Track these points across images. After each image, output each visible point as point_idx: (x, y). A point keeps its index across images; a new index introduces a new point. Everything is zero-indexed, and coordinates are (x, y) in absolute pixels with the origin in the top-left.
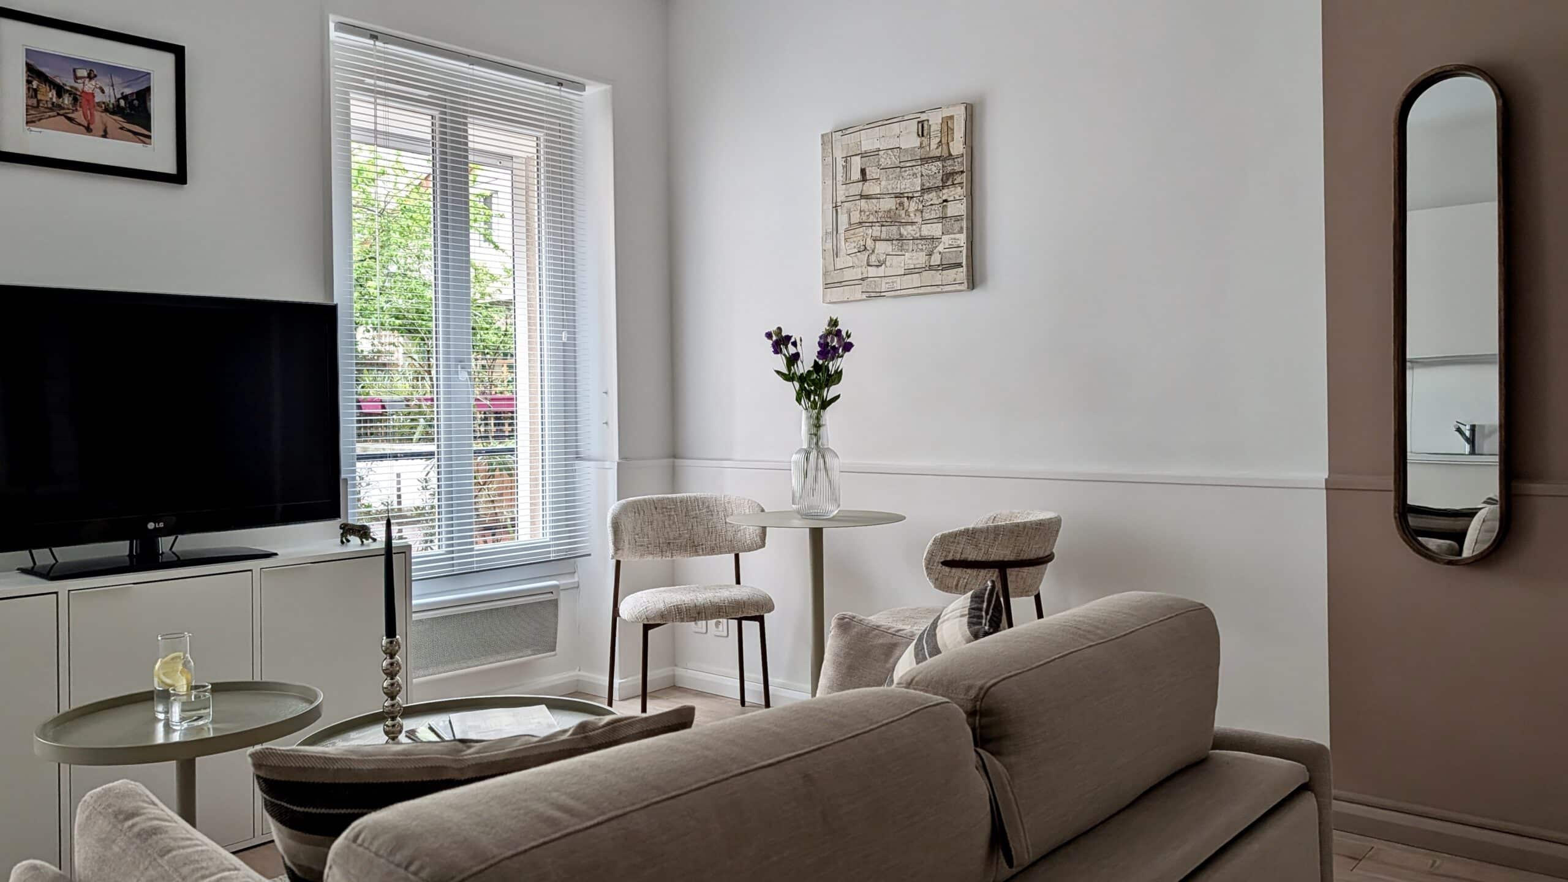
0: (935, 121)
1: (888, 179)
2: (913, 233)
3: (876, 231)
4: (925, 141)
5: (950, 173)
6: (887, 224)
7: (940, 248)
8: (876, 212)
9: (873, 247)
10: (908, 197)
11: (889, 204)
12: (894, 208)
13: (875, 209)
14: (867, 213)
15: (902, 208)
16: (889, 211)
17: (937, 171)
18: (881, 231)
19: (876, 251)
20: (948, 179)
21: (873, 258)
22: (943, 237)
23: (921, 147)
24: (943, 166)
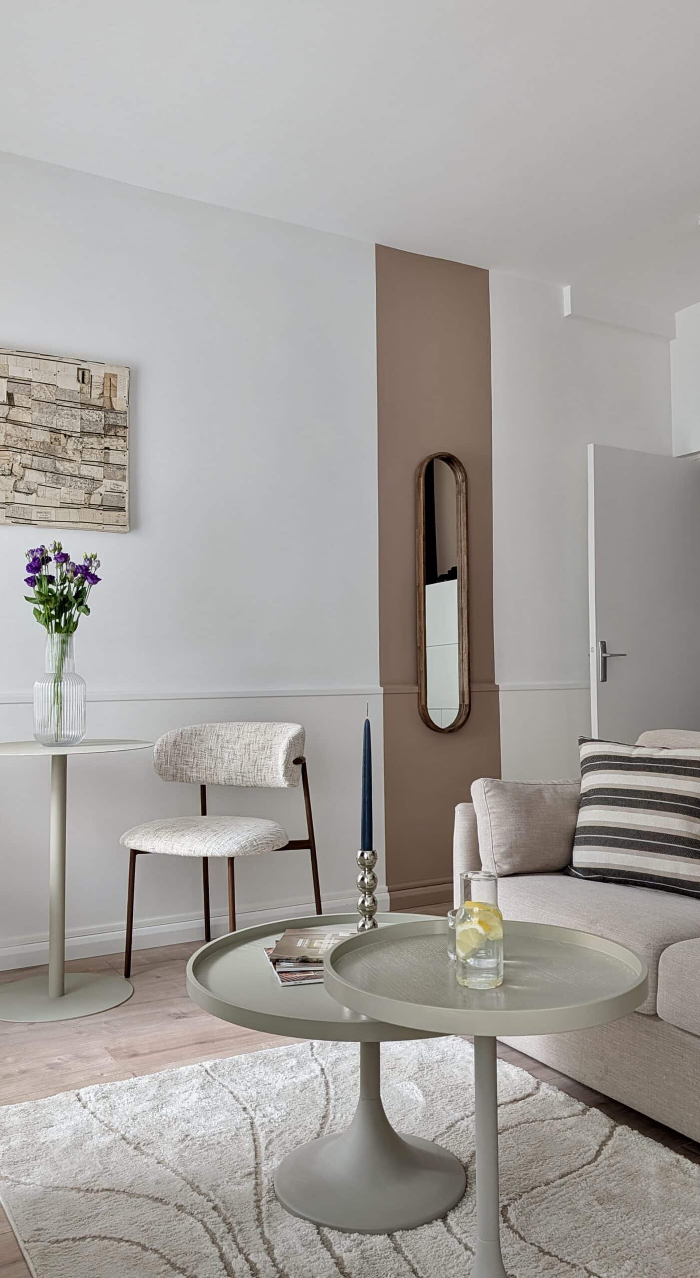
0: (97, 374)
1: (41, 410)
2: (70, 469)
3: (26, 459)
4: (86, 389)
5: (112, 425)
6: (39, 454)
7: (102, 490)
8: (26, 440)
9: (22, 474)
10: (65, 435)
11: (41, 436)
12: (48, 441)
13: (25, 437)
14: (16, 439)
15: (57, 443)
16: (43, 443)
17: (98, 419)
18: (32, 461)
19: (25, 479)
20: (110, 430)
21: (21, 485)
22: (105, 481)
23: (81, 392)
24: (105, 416)
